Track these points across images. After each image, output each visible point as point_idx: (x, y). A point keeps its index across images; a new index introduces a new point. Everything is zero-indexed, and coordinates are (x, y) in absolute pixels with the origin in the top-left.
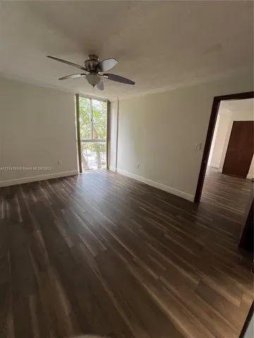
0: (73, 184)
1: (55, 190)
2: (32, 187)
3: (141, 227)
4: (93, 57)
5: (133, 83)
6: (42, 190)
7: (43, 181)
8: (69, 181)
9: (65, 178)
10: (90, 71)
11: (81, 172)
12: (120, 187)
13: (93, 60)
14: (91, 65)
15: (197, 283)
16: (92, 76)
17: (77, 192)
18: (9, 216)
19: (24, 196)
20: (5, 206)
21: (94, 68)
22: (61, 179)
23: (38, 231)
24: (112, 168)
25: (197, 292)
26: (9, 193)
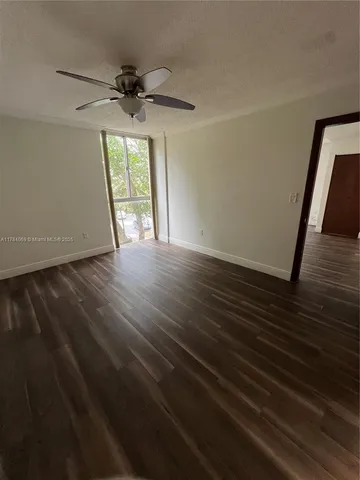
0: (108, 267)
1: (83, 278)
2: (48, 275)
3: (219, 327)
4: (129, 69)
5: (192, 107)
6: (65, 280)
7: (63, 265)
8: (101, 261)
9: (95, 257)
10: (126, 93)
11: (118, 246)
12: (178, 266)
13: (128, 74)
14: (127, 82)
15: (321, 413)
16: (130, 100)
17: (116, 279)
18: (19, 324)
19: (38, 290)
20: (12, 310)
21: (131, 88)
22: (91, 260)
23: (66, 346)
24: (163, 237)
25: (323, 429)
26: (17, 287)
